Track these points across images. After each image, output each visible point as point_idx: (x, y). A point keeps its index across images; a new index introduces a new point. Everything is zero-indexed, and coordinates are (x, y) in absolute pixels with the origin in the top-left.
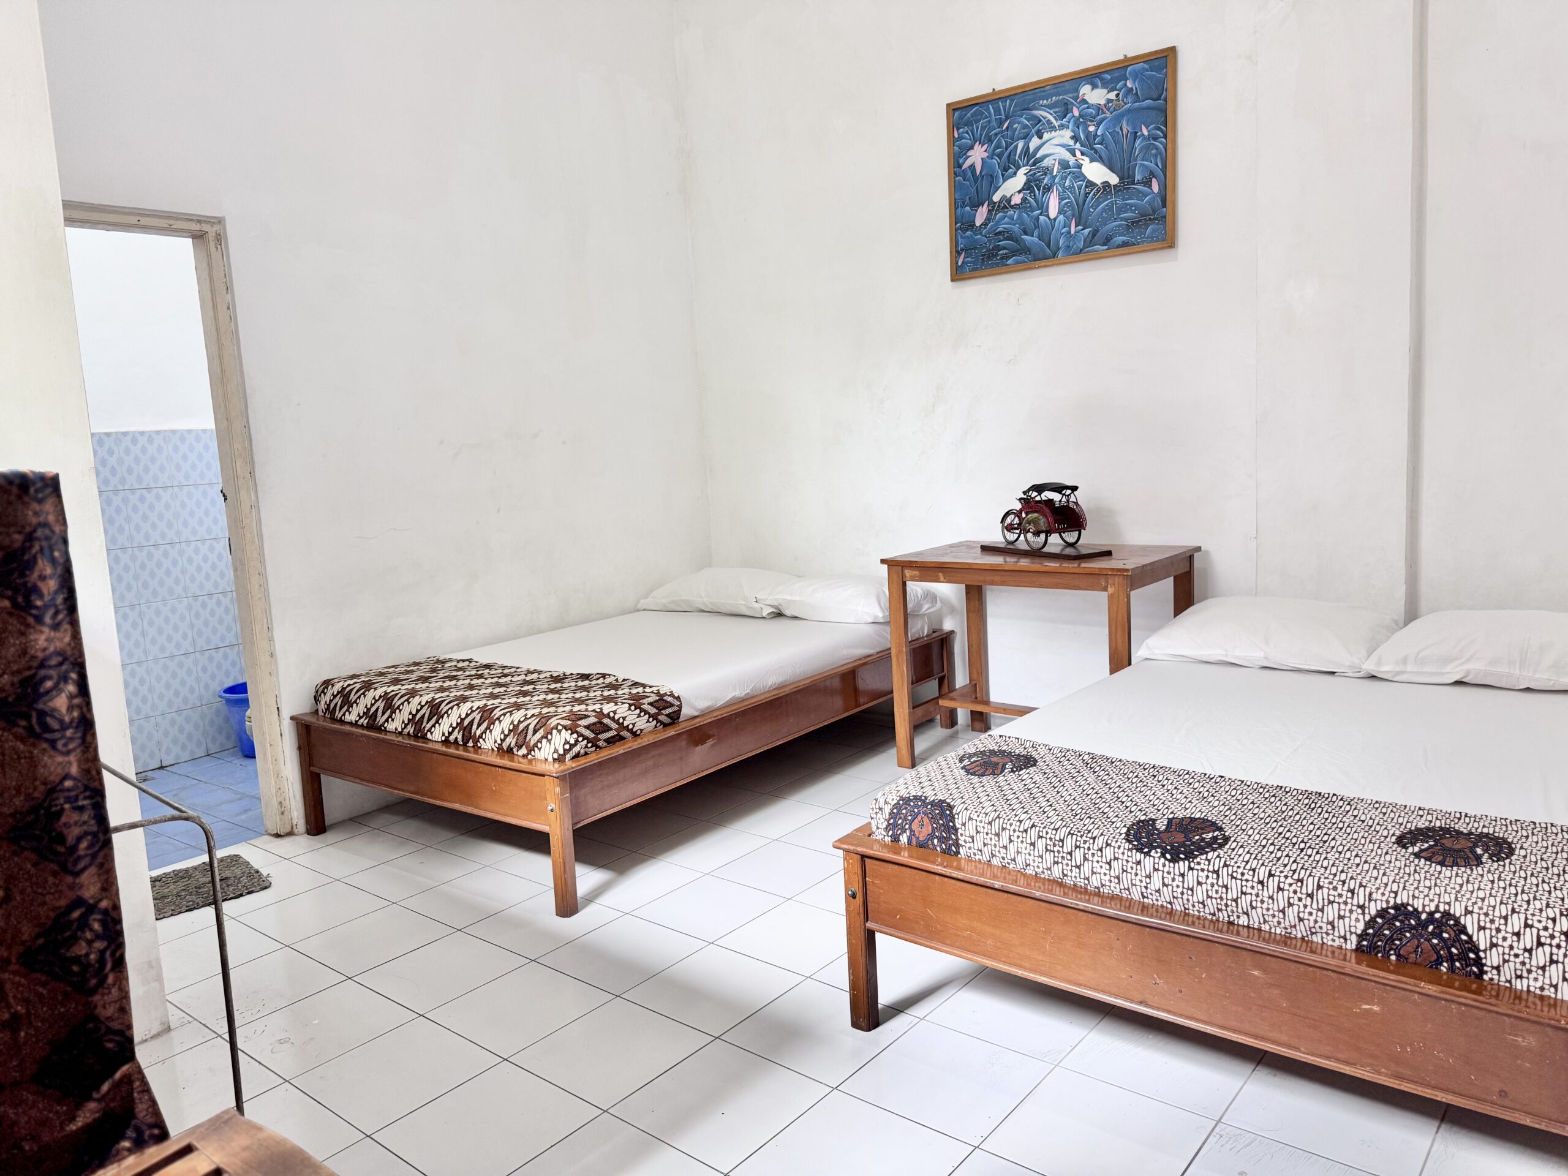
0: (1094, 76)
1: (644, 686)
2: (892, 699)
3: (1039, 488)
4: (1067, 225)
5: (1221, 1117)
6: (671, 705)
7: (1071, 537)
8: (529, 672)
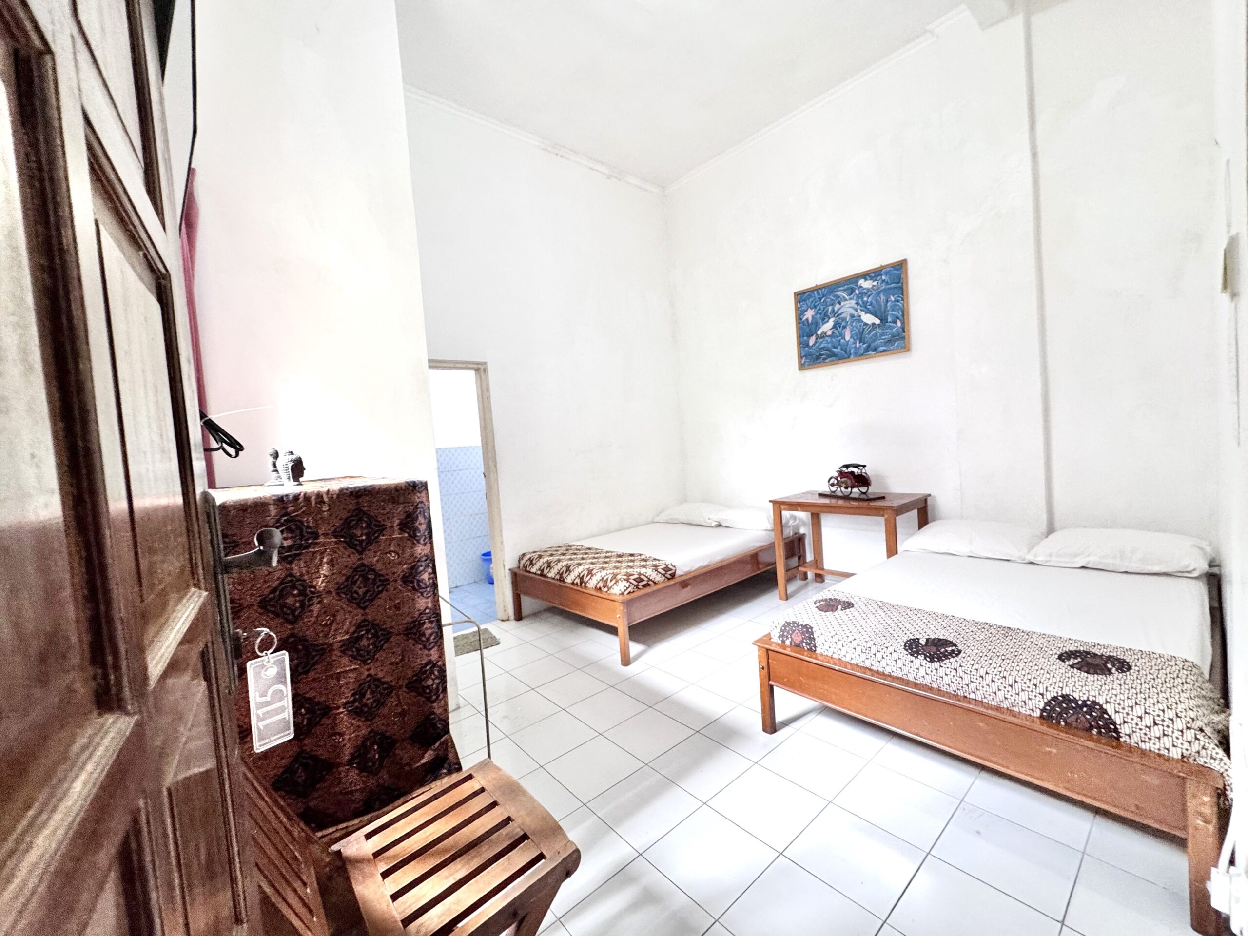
0: (865, 275)
1: (659, 560)
2: (775, 568)
3: (847, 466)
4: (855, 343)
5: (964, 798)
6: (671, 570)
7: (864, 489)
8: (607, 552)
